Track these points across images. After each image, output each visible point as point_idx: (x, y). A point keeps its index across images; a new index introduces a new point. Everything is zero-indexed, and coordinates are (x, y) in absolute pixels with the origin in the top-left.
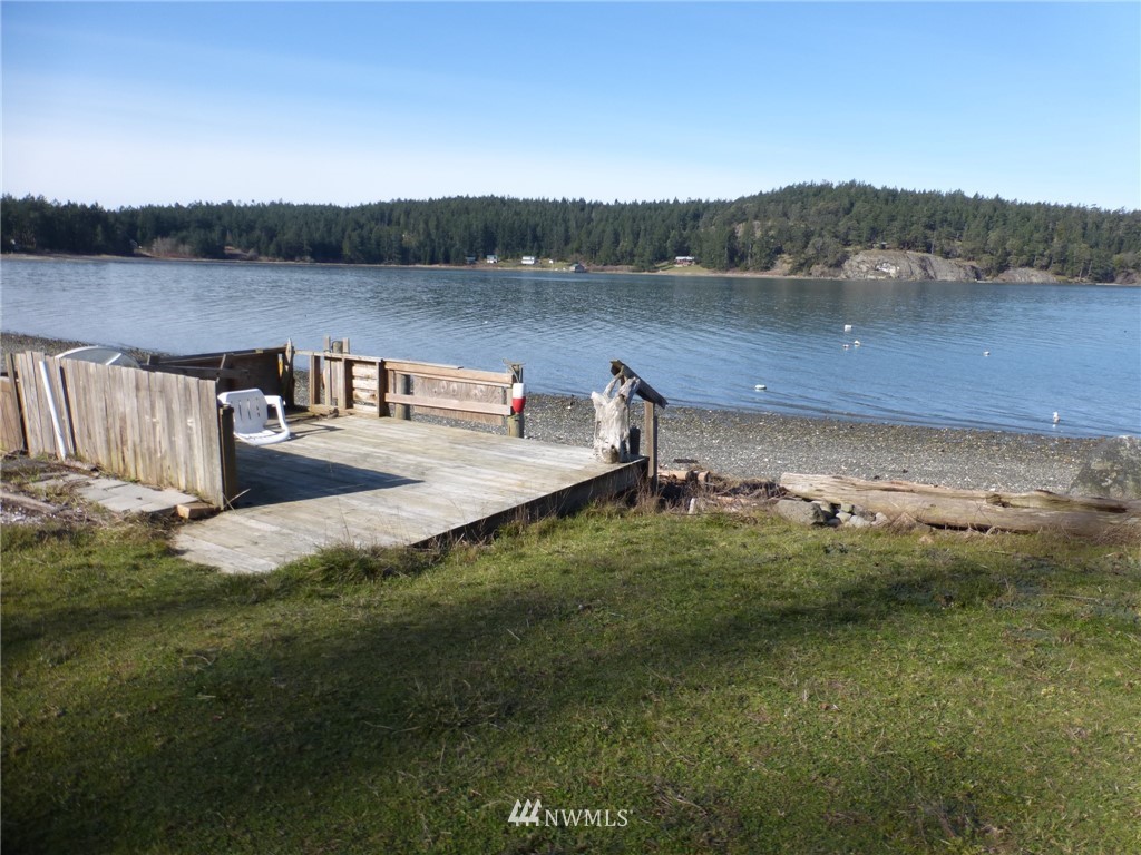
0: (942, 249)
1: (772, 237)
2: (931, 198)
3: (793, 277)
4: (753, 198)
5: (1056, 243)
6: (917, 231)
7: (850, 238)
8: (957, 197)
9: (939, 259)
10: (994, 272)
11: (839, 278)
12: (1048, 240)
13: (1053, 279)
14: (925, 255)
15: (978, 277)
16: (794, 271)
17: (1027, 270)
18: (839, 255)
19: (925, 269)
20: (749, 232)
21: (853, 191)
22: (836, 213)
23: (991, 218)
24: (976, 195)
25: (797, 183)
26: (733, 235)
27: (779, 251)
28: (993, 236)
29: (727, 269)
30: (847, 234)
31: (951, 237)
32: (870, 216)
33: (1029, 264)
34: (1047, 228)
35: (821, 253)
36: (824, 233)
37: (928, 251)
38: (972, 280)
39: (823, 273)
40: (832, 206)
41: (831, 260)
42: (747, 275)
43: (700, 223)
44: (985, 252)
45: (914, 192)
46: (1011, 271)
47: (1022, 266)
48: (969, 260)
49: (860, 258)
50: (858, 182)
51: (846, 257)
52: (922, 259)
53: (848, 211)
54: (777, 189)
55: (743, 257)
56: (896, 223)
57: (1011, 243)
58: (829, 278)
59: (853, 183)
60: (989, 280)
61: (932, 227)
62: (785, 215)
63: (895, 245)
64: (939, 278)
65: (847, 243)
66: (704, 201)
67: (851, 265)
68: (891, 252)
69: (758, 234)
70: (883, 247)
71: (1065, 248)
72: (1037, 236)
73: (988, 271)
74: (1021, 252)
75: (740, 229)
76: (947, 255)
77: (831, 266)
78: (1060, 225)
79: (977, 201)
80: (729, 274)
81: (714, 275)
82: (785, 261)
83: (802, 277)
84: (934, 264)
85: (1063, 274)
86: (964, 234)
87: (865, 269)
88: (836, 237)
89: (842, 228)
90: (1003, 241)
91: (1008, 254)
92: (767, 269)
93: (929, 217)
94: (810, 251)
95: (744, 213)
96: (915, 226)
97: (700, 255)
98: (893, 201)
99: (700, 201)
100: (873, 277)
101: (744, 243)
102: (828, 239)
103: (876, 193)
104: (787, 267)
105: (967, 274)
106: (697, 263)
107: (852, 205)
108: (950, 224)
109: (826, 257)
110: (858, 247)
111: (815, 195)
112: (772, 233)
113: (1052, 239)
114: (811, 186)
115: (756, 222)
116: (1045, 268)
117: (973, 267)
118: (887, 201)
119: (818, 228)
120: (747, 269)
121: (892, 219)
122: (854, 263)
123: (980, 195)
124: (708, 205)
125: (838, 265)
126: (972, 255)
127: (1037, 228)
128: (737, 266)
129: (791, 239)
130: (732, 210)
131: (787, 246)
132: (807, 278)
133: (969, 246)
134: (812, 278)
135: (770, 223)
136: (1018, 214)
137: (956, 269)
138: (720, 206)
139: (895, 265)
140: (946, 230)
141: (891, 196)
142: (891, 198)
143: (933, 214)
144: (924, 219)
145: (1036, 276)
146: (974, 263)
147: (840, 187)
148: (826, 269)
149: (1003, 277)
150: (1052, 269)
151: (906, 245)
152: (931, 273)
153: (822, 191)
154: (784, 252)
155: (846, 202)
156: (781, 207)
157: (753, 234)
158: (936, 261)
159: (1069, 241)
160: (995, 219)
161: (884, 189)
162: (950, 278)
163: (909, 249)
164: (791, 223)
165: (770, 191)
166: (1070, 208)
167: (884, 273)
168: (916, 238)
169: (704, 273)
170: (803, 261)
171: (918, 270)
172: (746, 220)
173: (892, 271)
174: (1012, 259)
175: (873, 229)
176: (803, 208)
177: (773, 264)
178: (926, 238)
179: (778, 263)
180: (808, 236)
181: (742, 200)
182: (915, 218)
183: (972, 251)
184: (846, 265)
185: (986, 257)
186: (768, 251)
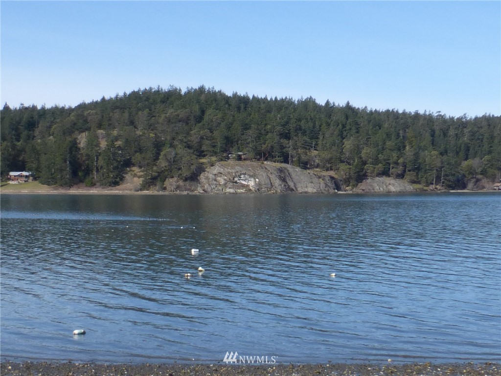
0: (299, 158)
1: (119, 148)
2: (283, 106)
3: (145, 192)
4: (94, 105)
5: (409, 151)
6: (272, 140)
7: (204, 148)
8: (308, 105)
9: (298, 169)
10: (353, 182)
11: (196, 193)
12: (400, 148)
13: (410, 188)
14: (283, 165)
15: (338, 188)
16: (146, 185)
17: (384, 179)
18: (193, 167)
19: (284, 180)
20: (93, 143)
21: (203, 97)
22: (186, 121)
23: (344, 126)
24: (328, 103)
25: (142, 89)
26: (74, 146)
27: (128, 163)
28: (348, 144)
29: (70, 185)
30: (200, 144)
31: (307, 147)
32: (223, 124)
33: (385, 173)
34: (398, 135)
35: (174, 165)
36: (176, 143)
37: (286, 161)
38: (332, 191)
39: (178, 187)
40: (182, 113)
41: (186, 173)
42: (94, 191)
43: (37, 132)
44: (342, 162)
45: (266, 99)
46: (369, 181)
47: (379, 175)
48: (327, 170)
49: (216, 169)
50: (207, 88)
51: (201, 169)
52: (281, 170)
53: (199, 119)
54: (121, 94)
55: (88, 171)
56: (250, 132)
57: (366, 152)
58: (185, 193)
59: (202, 90)
60: (349, 190)
61: (287, 136)
62: (132, 123)
63: (251, 155)
64: (300, 190)
65: (201, 154)
66: (39, 107)
67: (207, 178)
68: (248, 162)
69: (103, 144)
70: (239, 158)
71: (417, 155)
72: (388, 143)
73: (347, 181)
74: (376, 161)
75: (82, 140)
76: (305, 165)
77: (186, 180)
78: (410, 133)
79: (329, 109)
80: (73, 191)
81: (55, 192)
82: (135, 175)
83: (156, 193)
84: (293, 175)
85: (418, 182)
86: (320, 142)
87: (222, 182)
88: (189, 147)
89: (194, 138)
90: (358, 150)
91: (365, 163)
92: (116, 184)
93: (283, 126)
94: (162, 163)
95: (86, 121)
96: (270, 135)
97: (38, 169)
98: (245, 108)
99: (34, 108)
100: (232, 191)
101: (88, 155)
102: (181, 150)
103: (226, 100)
104: (138, 181)
105: (326, 185)
106: (35, 179)
107: (203, 112)
108: (304, 133)
109: (180, 169)
110: (214, 159)
111: (163, 102)
112: (119, 143)
113: (404, 147)
114: (158, 92)
115: (100, 132)
116: (401, 176)
117: (332, 178)
118: (239, 108)
119: (169, 138)
120: (93, 185)
121: (246, 127)
122: (211, 176)
123: (331, 102)
124: (43, 112)
125: (194, 178)
126: (329, 164)
127: (388, 135)
128: (81, 181)
129: (140, 150)
130: (72, 117)
131: (138, 157)
132: (161, 193)
133: (326, 155)
134: (166, 193)
135: (115, 133)
136: (369, 121)
137: (315, 180)
138: (58, 112)
139: (254, 176)
140: (301, 139)
141: (242, 103)
142: (242, 106)
143: (287, 123)
144: (279, 128)
145: (394, 185)
146: (332, 173)
147: (189, 92)
148: (181, 183)
149: (362, 187)
150: (408, 177)
151: (263, 155)
152: (291, 184)
153: (170, 97)
154: (134, 165)
155: (197, 108)
156: (126, 115)
157: (98, 145)
158: (295, 171)
159: (420, 148)
160: (348, 127)
161: (235, 95)
162: (311, 189)
163: (266, 159)
164: (139, 133)
165: (113, 96)
166: (417, 115)
167: (243, 186)
168: (272, 147)
169: (43, 190)
170: (155, 174)
171: (277, 182)
172: (88, 129)
173: (251, 183)
174: (369, 167)
175: (227, 138)
176: (151, 115)
177: (122, 179)
178: (282, 147)
179: (128, 177)
180: (158, 146)
181: (82, 107)
182: (269, 127)
183: (330, 161)
184: (202, 177)
185: (343, 167)
186: (115, 164)
